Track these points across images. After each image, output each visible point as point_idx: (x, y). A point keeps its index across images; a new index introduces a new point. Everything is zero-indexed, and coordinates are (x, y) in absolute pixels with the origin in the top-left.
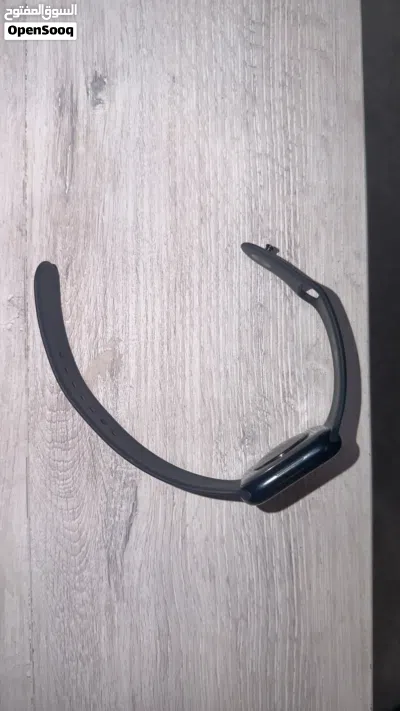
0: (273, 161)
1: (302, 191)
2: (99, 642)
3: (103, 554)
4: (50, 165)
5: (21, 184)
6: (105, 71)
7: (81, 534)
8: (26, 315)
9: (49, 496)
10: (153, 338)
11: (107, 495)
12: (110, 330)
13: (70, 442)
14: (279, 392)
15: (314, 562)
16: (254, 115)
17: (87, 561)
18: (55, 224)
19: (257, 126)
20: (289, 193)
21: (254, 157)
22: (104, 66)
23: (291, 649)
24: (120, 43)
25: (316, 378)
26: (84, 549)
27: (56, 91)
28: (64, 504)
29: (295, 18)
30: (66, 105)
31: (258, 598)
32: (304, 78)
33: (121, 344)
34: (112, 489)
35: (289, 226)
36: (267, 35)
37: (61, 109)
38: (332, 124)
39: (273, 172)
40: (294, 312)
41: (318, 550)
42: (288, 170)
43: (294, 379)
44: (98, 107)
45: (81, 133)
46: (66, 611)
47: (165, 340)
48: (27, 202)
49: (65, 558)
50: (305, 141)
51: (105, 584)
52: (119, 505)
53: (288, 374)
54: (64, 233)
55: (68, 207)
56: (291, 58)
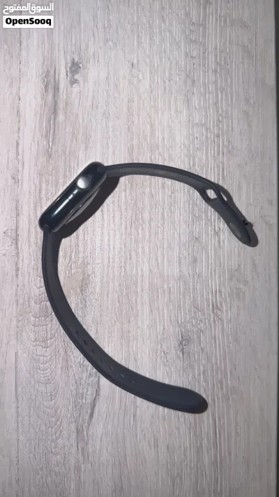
0: (207, 129)
1: (229, 152)
2: (69, 493)
3: (73, 426)
4: (37, 129)
5: (15, 145)
6: (80, 59)
7: (56, 411)
8: (17, 244)
9: (33, 382)
10: (114, 262)
11: (76, 383)
12: (81, 255)
13: (49, 341)
14: (209, 305)
15: (233, 434)
16: (193, 93)
17: (61, 431)
18: (41, 175)
19: (195, 101)
20: (218, 154)
21: (193, 126)
22: (79, 55)
24: (92, 39)
25: (238, 295)
26: (59, 423)
27: (43, 73)
28: (44, 389)
29: (225, 21)
30: (50, 85)
31: (191, 462)
32: (231, 67)
33: (89, 267)
34: (81, 379)
36: (204, 33)
37: (46, 86)
38: (252, 101)
39: (207, 137)
40: (222, 243)
41: (237, 424)
42: (218, 136)
43: (221, 295)
44: (74, 86)
45: (61, 105)
46: (44, 470)
47: (123, 264)
48: (20, 157)
49: (44, 429)
50: (232, 114)
51: (74, 450)
52: (85, 391)
53: (216, 291)
54: (47, 181)
55: (51, 162)
56: (221, 52)
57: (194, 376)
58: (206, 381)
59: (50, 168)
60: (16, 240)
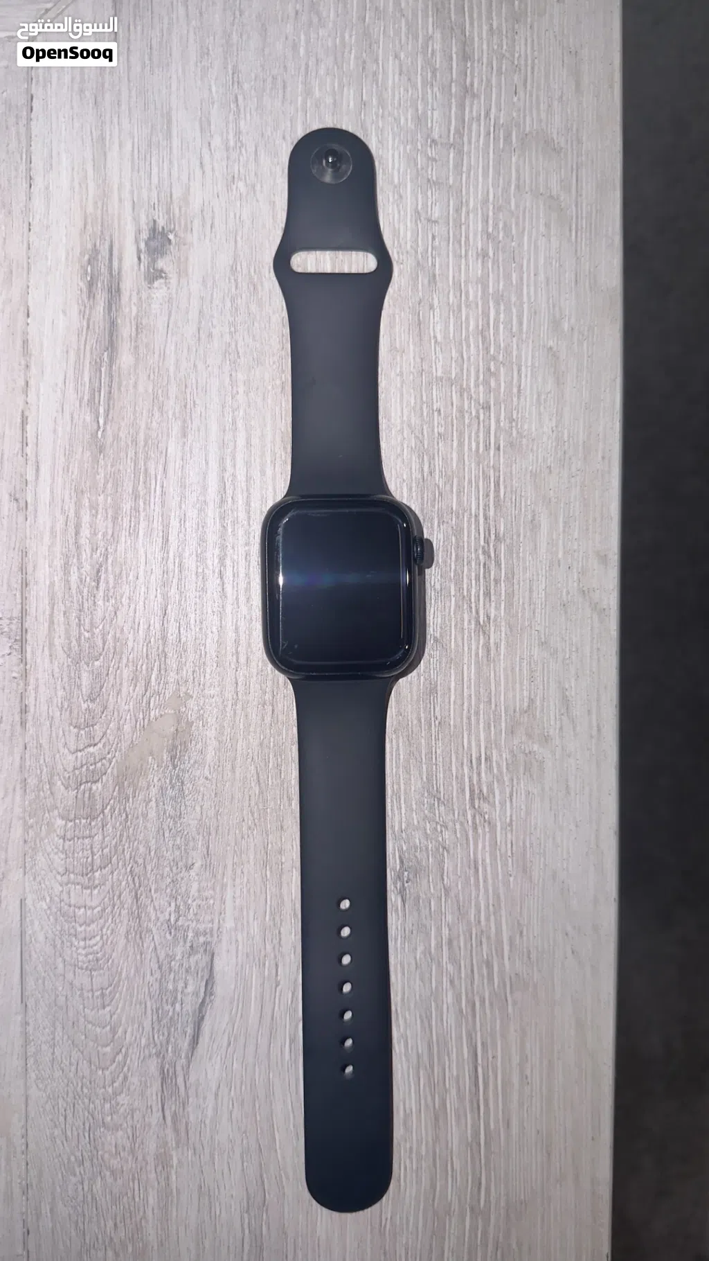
0: (461, 392)
1: (512, 445)
2: (144, 1217)
3: (153, 1066)
4: (71, 386)
5: (19, 420)
6: (170, 220)
7: (114, 1031)
8: (22, 651)
9: (61, 966)
10: (247, 693)
11: (160, 968)
12: (172, 677)
13: (97, 874)
14: (463, 790)
15: (515, 1080)
16: (431, 307)
17: (126, 1078)
18: (79, 492)
19: (436, 326)
20: (487, 448)
21: (430, 383)
22: (168, 212)
23: (474, 1228)
24: (198, 172)
25: (528, 769)
26: (120, 1057)
27: (82, 254)
28: (86, 981)
29: (508, 137)
30: (100, 281)
31: (419, 1142)
32: (520, 245)
33: (191, 703)
34: (172, 958)
35: (486, 506)
36: (458, 165)
37: (91, 285)
38: (566, 326)
39: (461, 411)
40: (493, 652)
41: (524, 1059)
43: (490, 768)
44: (156, 284)
45: (126, 330)
46: (87, 1164)
47: (268, 697)
48: (29, 450)
49: (87, 1073)
50: (519, 357)
51: (155, 1118)
52: (181, 985)
53: (479, 759)
54: (94, 507)
55: (102, 462)
56: (498, 209)
57: (427, 951)
58: (454, 960)
59: (101, 477)
60: (22, 642)
